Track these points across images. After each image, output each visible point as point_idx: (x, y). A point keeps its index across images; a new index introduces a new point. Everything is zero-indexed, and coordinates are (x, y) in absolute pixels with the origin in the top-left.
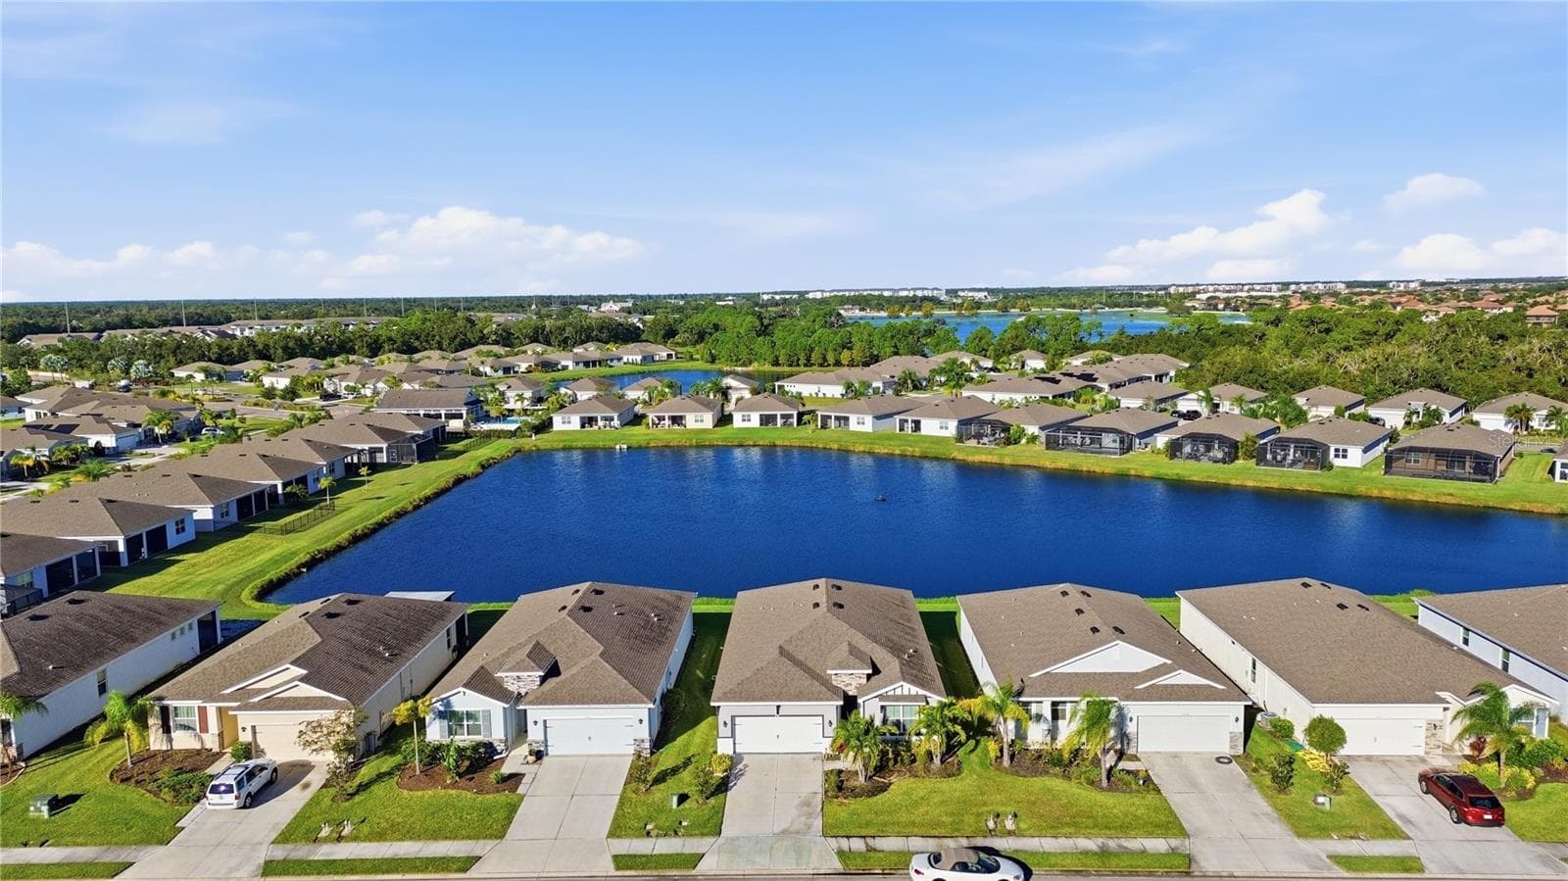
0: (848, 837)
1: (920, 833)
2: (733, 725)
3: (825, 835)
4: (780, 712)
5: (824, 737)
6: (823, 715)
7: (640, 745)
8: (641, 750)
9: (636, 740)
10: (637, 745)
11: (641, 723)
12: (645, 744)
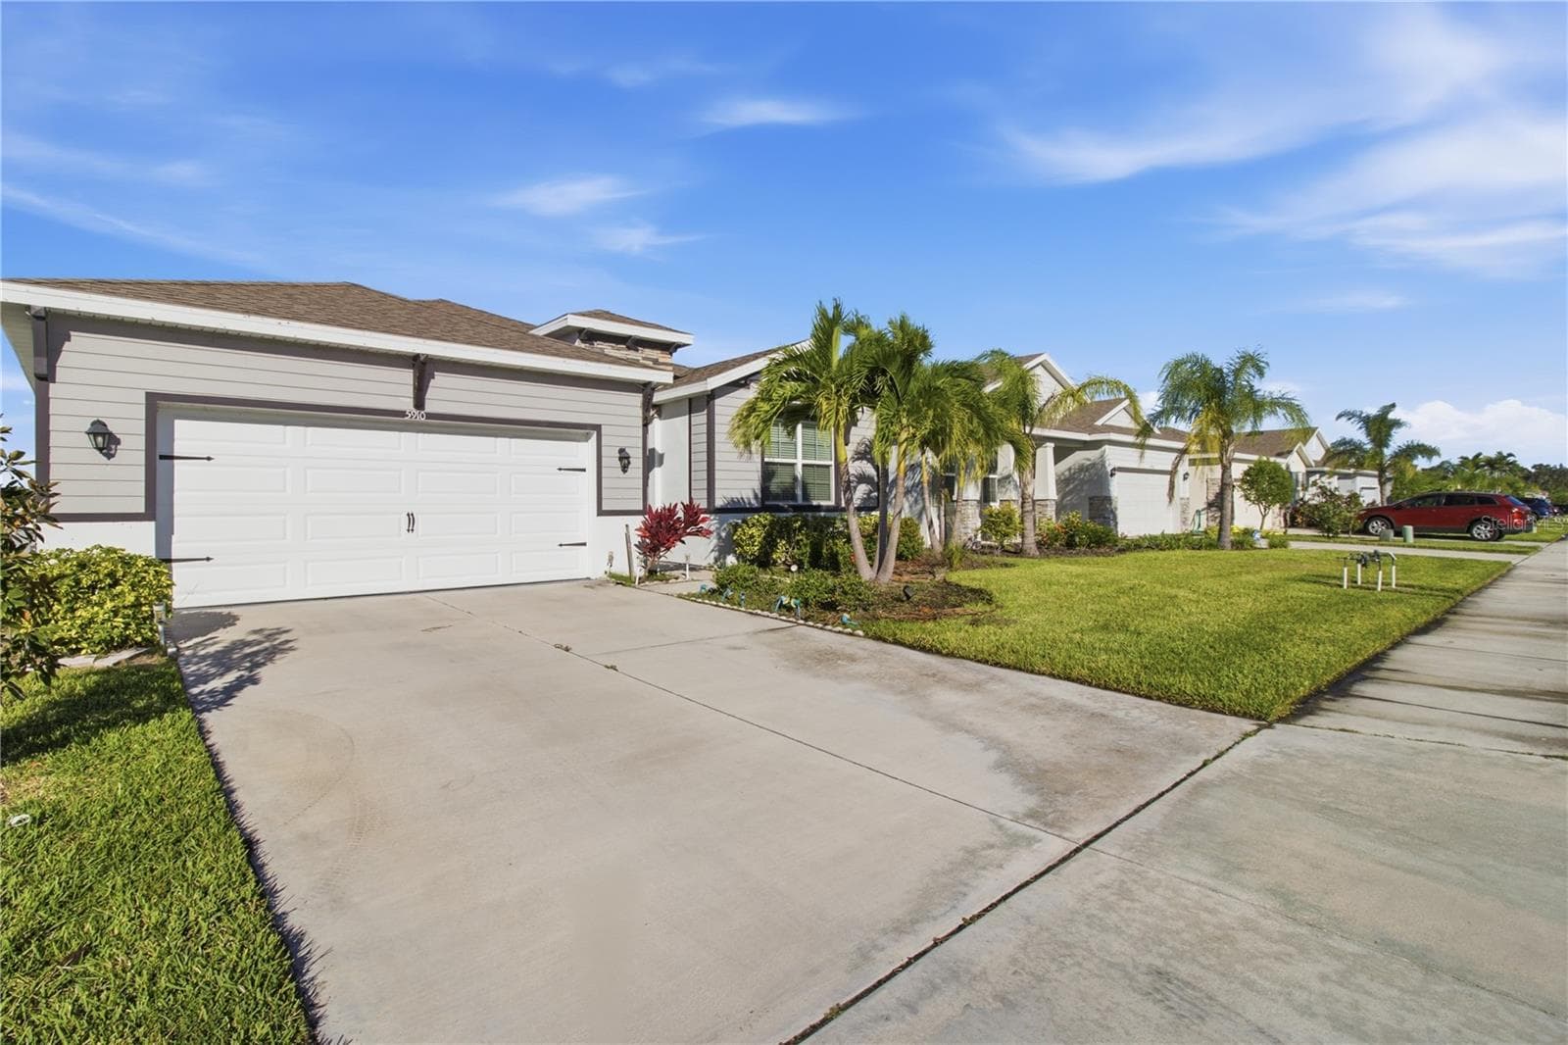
4: (428, 396)
5: (601, 512)
6: (597, 428)
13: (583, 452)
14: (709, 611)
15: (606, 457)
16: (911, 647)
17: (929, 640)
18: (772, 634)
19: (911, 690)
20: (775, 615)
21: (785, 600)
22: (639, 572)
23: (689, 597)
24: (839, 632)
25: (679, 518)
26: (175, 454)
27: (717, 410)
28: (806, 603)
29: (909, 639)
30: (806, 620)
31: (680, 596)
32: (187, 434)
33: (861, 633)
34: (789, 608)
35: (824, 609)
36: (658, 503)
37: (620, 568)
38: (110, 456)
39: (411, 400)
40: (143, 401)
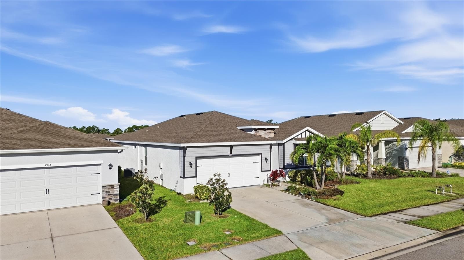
5: (262, 171)
6: (261, 154)
7: (109, 192)
8: (110, 198)
9: (105, 186)
10: (106, 192)
11: (110, 168)
12: (115, 189)
13: (258, 158)
14: (286, 194)
15: (263, 159)
16: (322, 204)
17: (325, 203)
18: (299, 200)
19: (319, 210)
20: (299, 196)
21: (301, 193)
22: (270, 184)
23: (282, 191)
24: (311, 200)
25: (278, 173)
27: (285, 146)
28: (305, 194)
29: (322, 202)
30: (305, 197)
31: (280, 191)
32: (199, 162)
33: (314, 201)
34: (302, 195)
35: (308, 195)
36: (274, 169)
37: (266, 183)
38: (192, 167)
39: (230, 153)
40: (195, 158)
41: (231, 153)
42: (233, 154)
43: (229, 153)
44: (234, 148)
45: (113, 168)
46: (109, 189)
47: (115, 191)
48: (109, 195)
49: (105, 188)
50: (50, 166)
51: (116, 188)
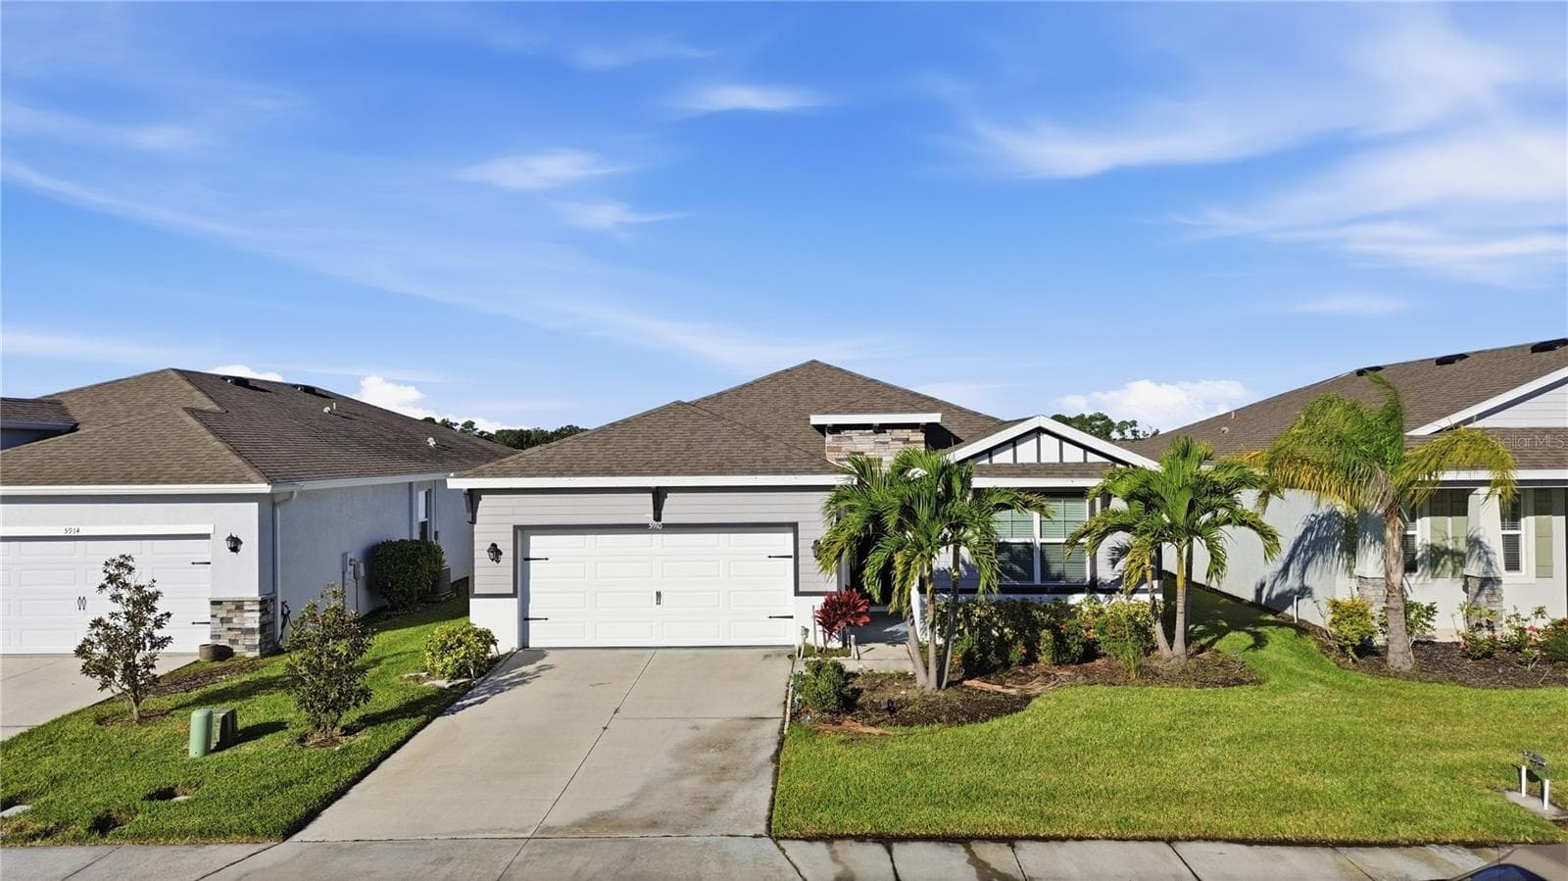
0: (886, 840)
1: (1238, 826)
2: (522, 561)
3: (774, 832)
4: (663, 512)
5: (797, 593)
6: (795, 524)
7: (229, 620)
8: (233, 638)
9: (220, 603)
10: (222, 620)
11: (235, 549)
12: (246, 615)
13: (784, 542)
15: (802, 548)
26: (531, 557)
32: (538, 544)
33: (785, 733)
38: (498, 562)
39: (652, 516)
40: (512, 530)
41: (657, 517)
42: (665, 519)
43: (648, 517)
44: (671, 499)
45: (242, 548)
46: (229, 611)
47: (246, 619)
48: (229, 629)
49: (219, 607)
50: (76, 534)
51: (249, 611)
